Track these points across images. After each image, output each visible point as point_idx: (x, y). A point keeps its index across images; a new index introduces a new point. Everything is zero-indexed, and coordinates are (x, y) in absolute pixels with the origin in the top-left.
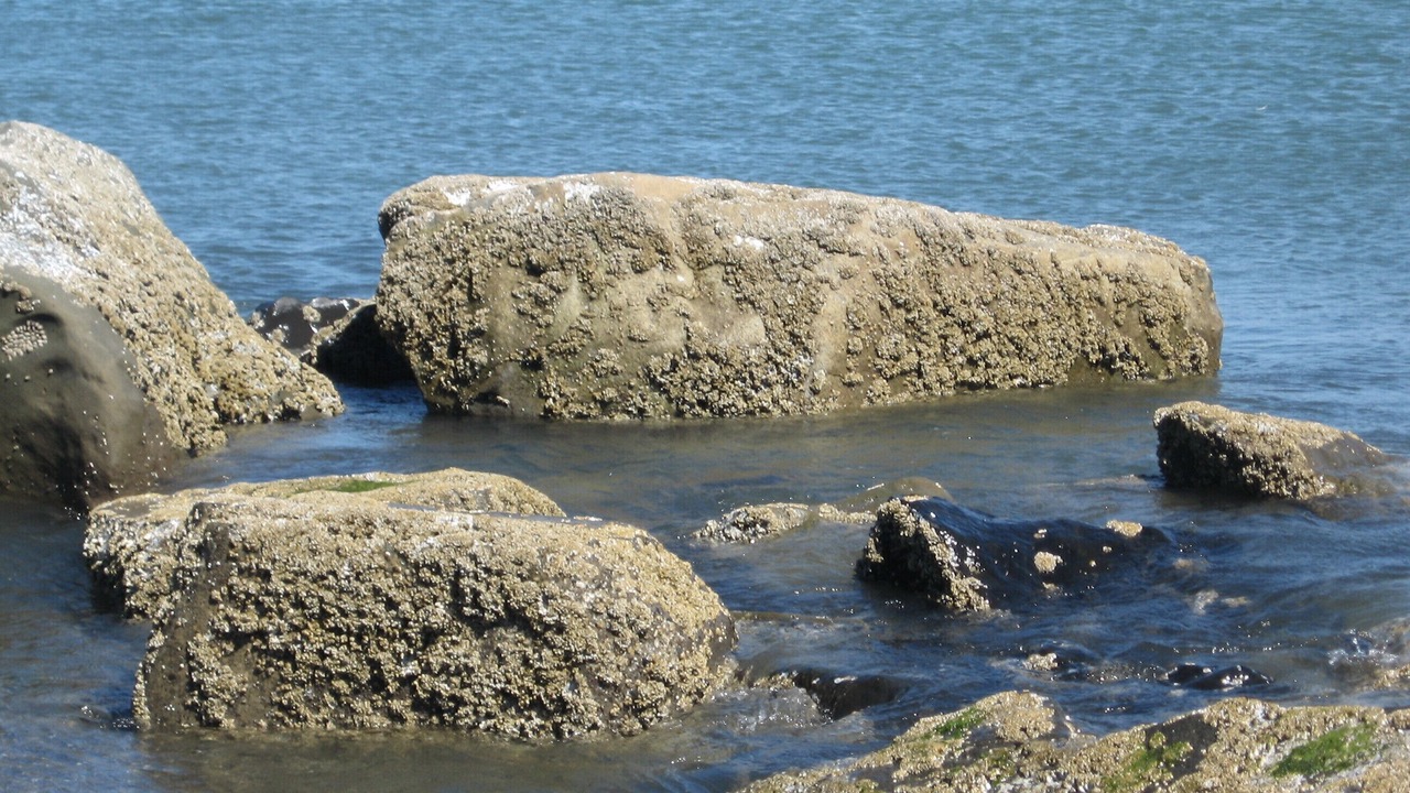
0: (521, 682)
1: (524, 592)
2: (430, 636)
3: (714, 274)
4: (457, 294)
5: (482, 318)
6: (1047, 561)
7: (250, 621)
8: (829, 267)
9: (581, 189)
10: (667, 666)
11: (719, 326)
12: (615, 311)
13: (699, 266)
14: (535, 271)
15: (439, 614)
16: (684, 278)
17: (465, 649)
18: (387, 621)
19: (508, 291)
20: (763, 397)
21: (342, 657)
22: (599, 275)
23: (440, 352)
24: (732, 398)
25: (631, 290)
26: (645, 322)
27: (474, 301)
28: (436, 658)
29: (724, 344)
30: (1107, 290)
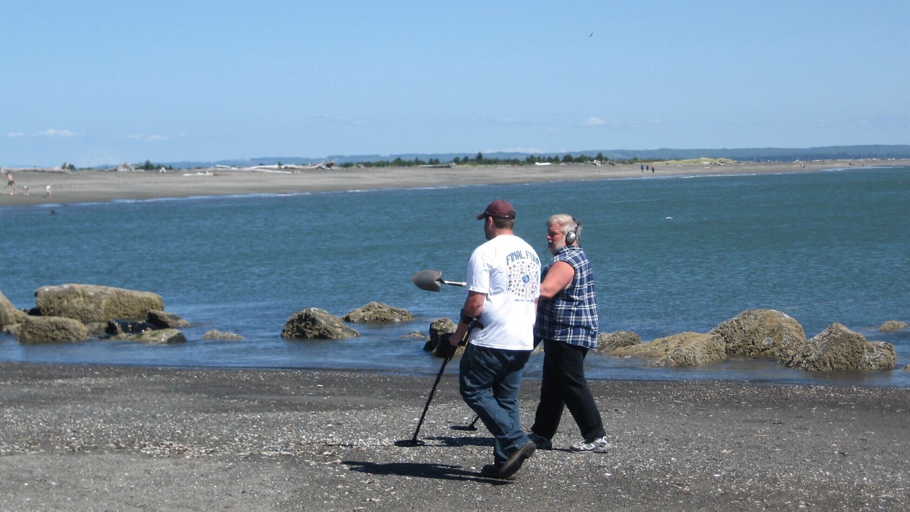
0: (64, 336)
1: (64, 325)
2: (53, 331)
3: (86, 299)
4: (48, 302)
5: (52, 306)
6: (130, 326)
7: (31, 330)
8: (103, 297)
9: (66, 286)
10: (82, 334)
11: (87, 305)
12: (72, 304)
13: (84, 297)
14: (59, 298)
15: (54, 328)
16: (82, 299)
17: (57, 332)
18: (48, 329)
19: (56, 302)
20: (94, 316)
21: (43, 334)
22: (69, 298)
23: (46, 311)
24: (89, 316)
25: (74, 301)
26: (76, 305)
27: (51, 303)
28: (54, 333)
29: (88, 308)
30: (145, 300)
